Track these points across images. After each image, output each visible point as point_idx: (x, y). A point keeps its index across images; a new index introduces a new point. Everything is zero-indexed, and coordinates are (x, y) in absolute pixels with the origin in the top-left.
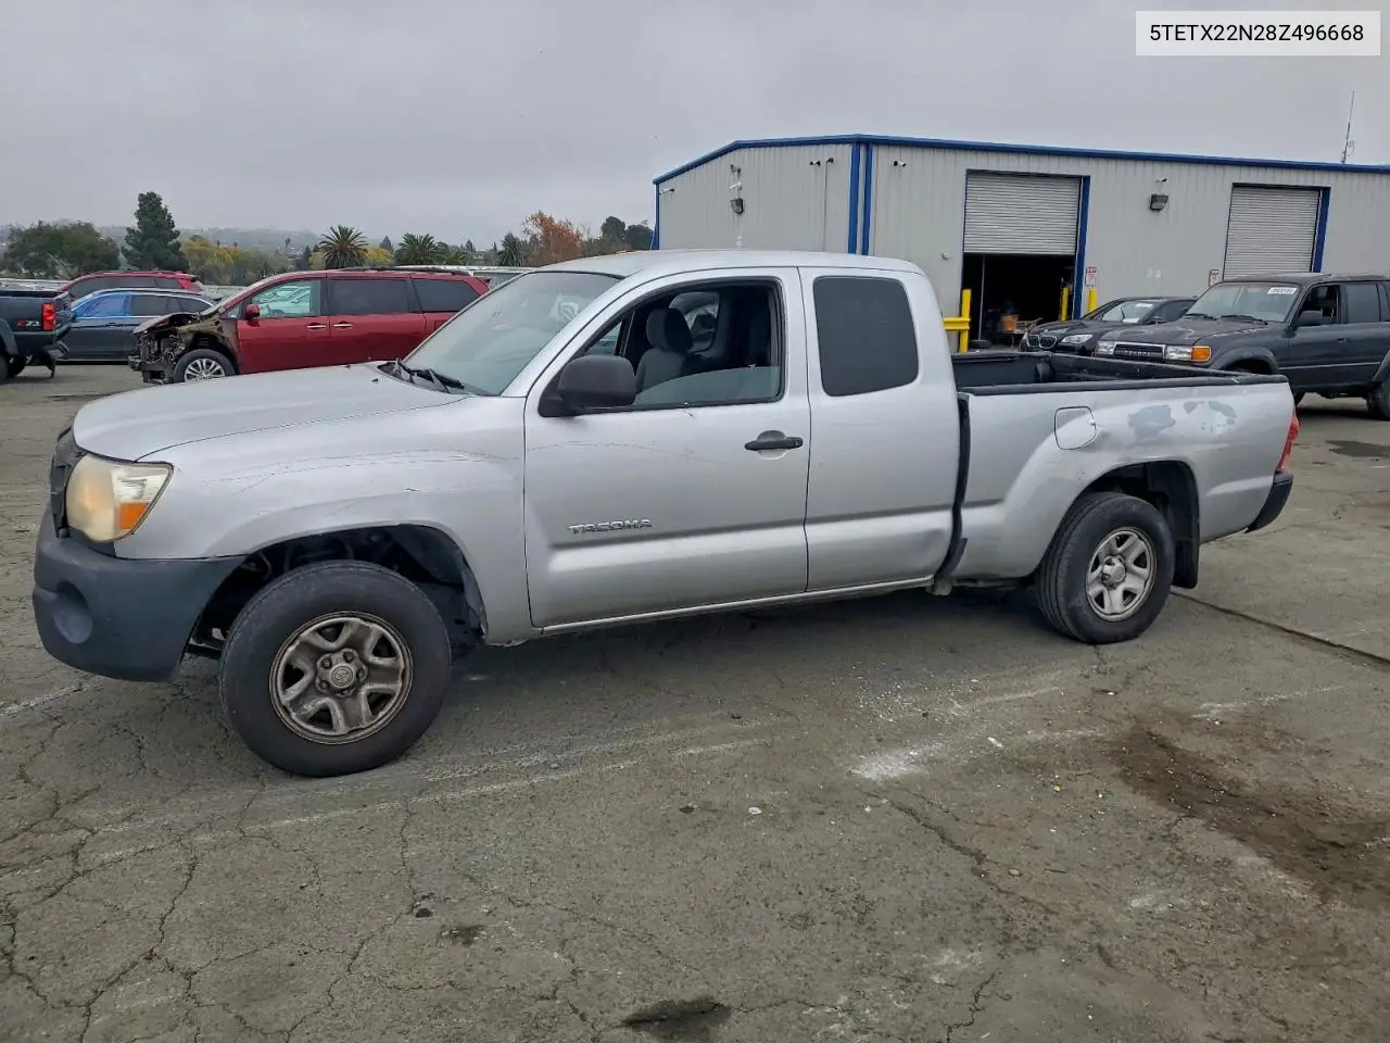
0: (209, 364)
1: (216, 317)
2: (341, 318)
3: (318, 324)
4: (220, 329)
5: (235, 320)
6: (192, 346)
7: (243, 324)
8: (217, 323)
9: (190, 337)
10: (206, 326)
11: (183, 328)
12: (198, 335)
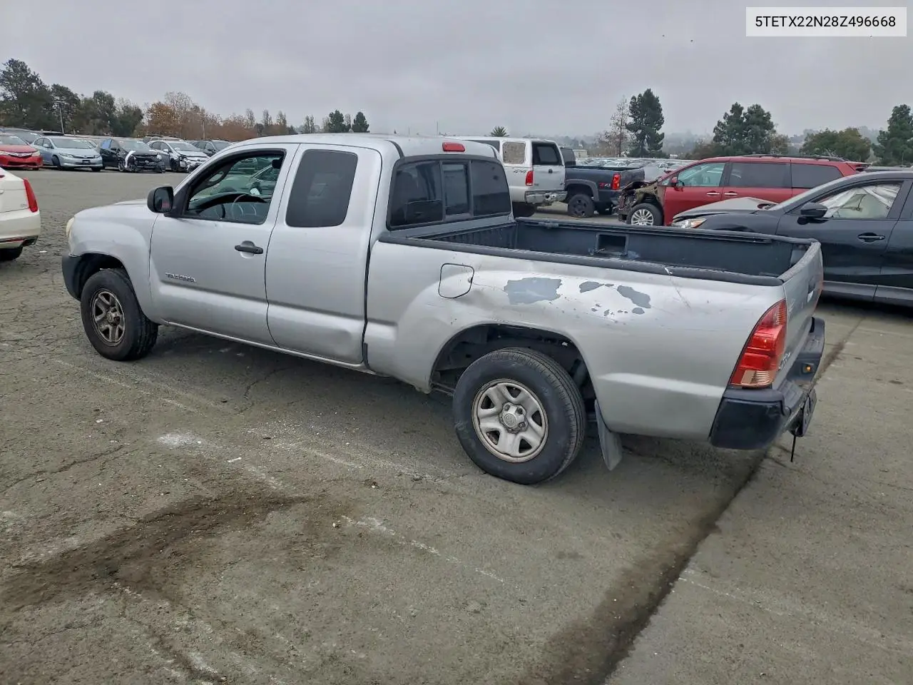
0: (646, 213)
1: (656, 184)
2: (732, 189)
3: (715, 192)
4: (656, 192)
5: (666, 186)
6: (643, 201)
7: (671, 190)
8: (655, 188)
9: (642, 196)
10: (649, 189)
11: (638, 190)
12: (646, 195)
